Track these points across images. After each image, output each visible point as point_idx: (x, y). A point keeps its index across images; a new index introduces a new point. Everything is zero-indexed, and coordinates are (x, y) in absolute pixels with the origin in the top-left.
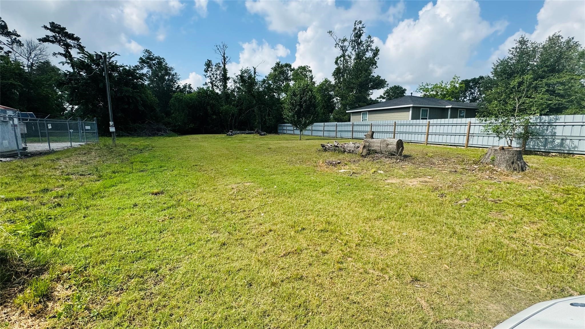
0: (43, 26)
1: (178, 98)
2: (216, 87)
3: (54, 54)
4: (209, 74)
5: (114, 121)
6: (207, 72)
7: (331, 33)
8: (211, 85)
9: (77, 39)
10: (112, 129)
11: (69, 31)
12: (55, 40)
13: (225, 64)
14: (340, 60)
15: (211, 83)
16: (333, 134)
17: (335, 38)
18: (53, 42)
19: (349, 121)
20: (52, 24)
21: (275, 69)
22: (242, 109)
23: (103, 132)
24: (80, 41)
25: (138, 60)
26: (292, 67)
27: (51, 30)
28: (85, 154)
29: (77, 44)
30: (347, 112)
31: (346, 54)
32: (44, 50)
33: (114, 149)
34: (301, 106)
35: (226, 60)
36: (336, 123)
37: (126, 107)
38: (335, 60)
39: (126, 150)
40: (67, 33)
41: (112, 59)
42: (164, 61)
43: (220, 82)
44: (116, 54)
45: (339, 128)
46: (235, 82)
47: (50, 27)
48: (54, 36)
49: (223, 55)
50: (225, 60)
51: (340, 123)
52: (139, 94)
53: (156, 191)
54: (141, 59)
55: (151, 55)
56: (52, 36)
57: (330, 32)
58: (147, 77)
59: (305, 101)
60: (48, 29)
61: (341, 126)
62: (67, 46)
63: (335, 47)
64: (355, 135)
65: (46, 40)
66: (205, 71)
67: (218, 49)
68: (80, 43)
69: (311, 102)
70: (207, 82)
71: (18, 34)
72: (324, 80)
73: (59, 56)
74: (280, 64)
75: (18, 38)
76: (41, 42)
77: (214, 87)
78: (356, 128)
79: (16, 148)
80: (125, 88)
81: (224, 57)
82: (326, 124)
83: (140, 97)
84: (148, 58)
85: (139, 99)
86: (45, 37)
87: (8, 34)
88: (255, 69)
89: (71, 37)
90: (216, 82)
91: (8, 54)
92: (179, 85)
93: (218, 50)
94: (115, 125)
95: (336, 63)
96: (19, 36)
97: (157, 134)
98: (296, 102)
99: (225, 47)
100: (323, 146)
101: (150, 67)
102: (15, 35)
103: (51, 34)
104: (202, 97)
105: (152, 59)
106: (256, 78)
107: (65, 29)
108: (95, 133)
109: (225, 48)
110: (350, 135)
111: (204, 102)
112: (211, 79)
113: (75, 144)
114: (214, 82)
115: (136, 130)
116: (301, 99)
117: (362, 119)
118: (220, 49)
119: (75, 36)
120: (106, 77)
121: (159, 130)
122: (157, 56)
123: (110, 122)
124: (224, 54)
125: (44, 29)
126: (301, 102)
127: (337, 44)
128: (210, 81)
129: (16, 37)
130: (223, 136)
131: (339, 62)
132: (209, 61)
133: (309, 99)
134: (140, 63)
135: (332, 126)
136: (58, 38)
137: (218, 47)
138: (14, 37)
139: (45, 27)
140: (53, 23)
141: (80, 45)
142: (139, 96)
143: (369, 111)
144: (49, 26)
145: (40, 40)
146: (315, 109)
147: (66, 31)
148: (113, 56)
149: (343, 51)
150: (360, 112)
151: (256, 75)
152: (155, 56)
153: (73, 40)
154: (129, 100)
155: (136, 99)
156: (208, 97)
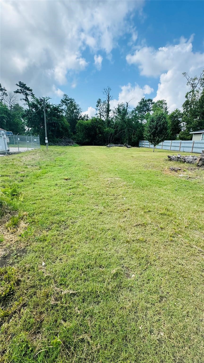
1: (81, 124)
2: (102, 116)
3: (21, 99)
4: (99, 108)
5: (48, 137)
6: (97, 107)
7: (185, 74)
9: (31, 90)
10: (47, 141)
11: (27, 86)
12: (21, 92)
13: (109, 101)
14: (190, 95)
15: (100, 114)
16: (178, 149)
17: (188, 77)
18: (20, 93)
19: (191, 139)
21: (141, 103)
22: (117, 130)
23: (42, 143)
24: (32, 91)
25: (60, 101)
26: (153, 102)
27: (20, 86)
28: (34, 154)
29: (31, 93)
30: (190, 133)
31: (195, 89)
32: (17, 98)
33: (47, 152)
34: (156, 128)
35: (110, 99)
36: (181, 141)
37: (54, 128)
38: (185, 95)
39: (52, 153)
40: (26, 87)
41: (48, 101)
42: (74, 101)
43: (105, 113)
44: (49, 98)
45: (183, 145)
46: (114, 113)
47: (19, 85)
48: (21, 90)
51: (184, 141)
52: (60, 121)
53: (66, 178)
54: (62, 100)
55: (67, 97)
56: (20, 90)
58: (65, 111)
59: (160, 126)
60: (18, 85)
61: (185, 143)
62: (27, 94)
63: (187, 85)
64: (194, 150)
65: (17, 92)
66: (96, 106)
67: (105, 91)
69: (164, 126)
70: (97, 113)
72: (175, 110)
73: (23, 100)
74: (145, 99)
75: (6, 92)
76: (15, 93)
78: (195, 145)
79: (5, 150)
80: (53, 118)
81: (108, 96)
82: (173, 141)
83: (61, 123)
84: (66, 99)
85: (60, 124)
86: (17, 90)
88: (127, 103)
89: (28, 89)
90: (103, 113)
91: (1, 100)
92: (81, 116)
94: (48, 139)
95: (186, 97)
96: (6, 90)
97: (69, 145)
98: (153, 126)
99: (109, 89)
100: (169, 157)
101: (66, 105)
103: (19, 88)
104: (94, 123)
106: (127, 110)
107: (25, 85)
108: (38, 143)
109: (109, 90)
110: (190, 150)
111: (95, 126)
112: (100, 111)
113: (30, 149)
114: (102, 113)
115: (58, 142)
116: (157, 123)
117: (201, 139)
118: (106, 91)
119: (30, 89)
120: (44, 112)
121: (69, 142)
122: (70, 98)
123: (46, 138)
124: (109, 95)
125: (16, 85)
126: (156, 126)
127: (189, 82)
129: (5, 91)
130: (105, 147)
131: (188, 96)
132: (99, 99)
133: (163, 124)
135: (178, 143)
136: (23, 90)
137: (106, 90)
138: (4, 91)
139: (17, 85)
140: (20, 82)
141: (32, 94)
142: (60, 122)
145: (15, 92)
146: (166, 131)
148: (48, 99)
149: (193, 87)
150: (201, 133)
151: (127, 108)
152: (69, 98)
153: (29, 91)
154: (55, 124)
155: (58, 124)
156: (97, 123)
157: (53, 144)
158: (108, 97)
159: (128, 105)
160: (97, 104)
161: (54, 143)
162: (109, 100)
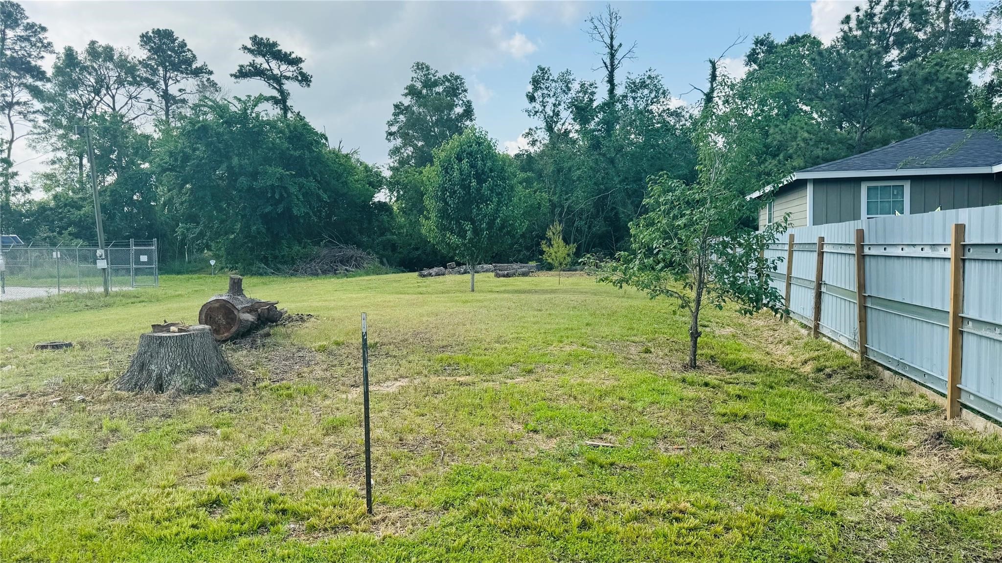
0: (241, 46)
9: (297, 61)
12: (253, 72)
13: (612, 67)
18: (250, 76)
20: (254, 39)
24: (301, 65)
27: (251, 51)
29: (297, 72)
35: (618, 56)
40: (280, 51)
42: (462, 84)
48: (252, 65)
49: (608, 41)
50: (612, 56)
55: (430, 74)
56: (250, 65)
60: (248, 50)
62: (277, 80)
65: (240, 74)
67: (596, 28)
68: (301, 68)
71: (210, 68)
81: (612, 46)
86: (240, 67)
87: (197, 72)
88: (713, 64)
89: (287, 58)
93: (595, 31)
99: (614, 17)
102: (206, 73)
103: (250, 60)
105: (436, 84)
107: (275, 44)
109: (614, 20)
118: (600, 27)
119: (293, 56)
122: (446, 74)
124: (612, 38)
125: (241, 52)
129: (208, 76)
132: (542, 69)
137: (597, 23)
138: (205, 76)
139: (245, 48)
140: (256, 37)
141: (302, 74)
144: (249, 46)
145: (233, 76)
147: (279, 48)
151: (715, 85)
152: (440, 75)
153: (290, 64)
157: (270, 271)
158: (608, 50)
159: (718, 73)
160: (530, 88)
161: (279, 266)
162: (616, 62)
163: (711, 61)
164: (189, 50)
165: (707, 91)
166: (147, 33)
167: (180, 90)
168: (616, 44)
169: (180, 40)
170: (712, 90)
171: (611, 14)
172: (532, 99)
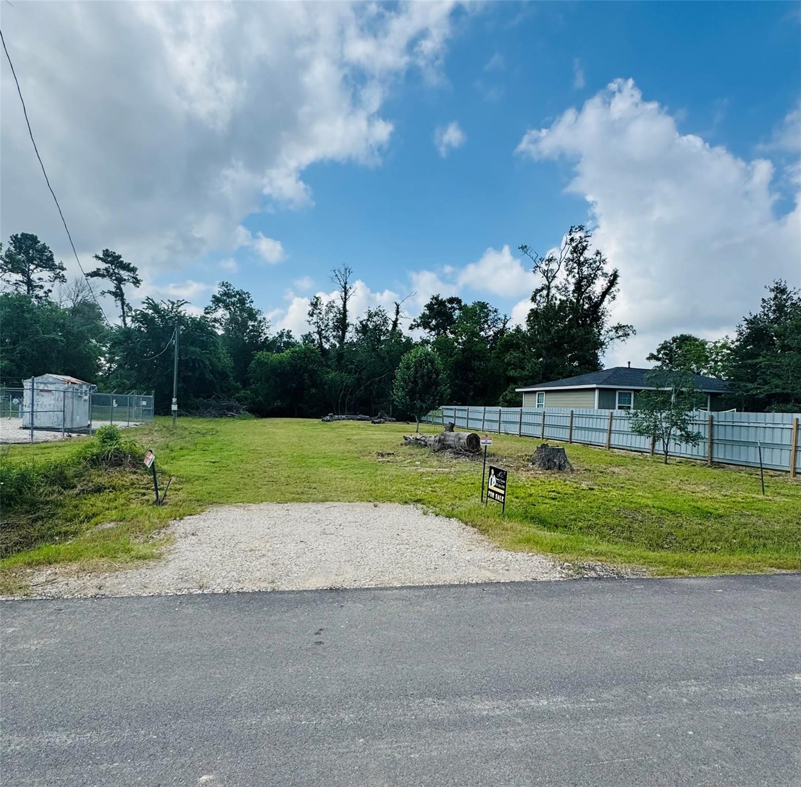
0: (95, 255)
1: (261, 362)
2: (325, 340)
3: (103, 293)
4: (315, 319)
5: (177, 397)
6: (312, 315)
7: (525, 249)
8: (318, 337)
9: (133, 270)
10: (174, 407)
11: (125, 260)
12: (106, 274)
13: (346, 299)
14: (540, 296)
15: (319, 333)
17: (534, 256)
18: (103, 276)
19: (520, 405)
20: (106, 253)
22: (361, 378)
23: (161, 409)
24: (137, 273)
25: (211, 299)
26: (463, 304)
27: (103, 260)
28: (147, 434)
29: (133, 277)
30: (517, 390)
31: (552, 284)
33: (175, 431)
35: (349, 294)
36: (500, 408)
37: (190, 374)
38: (531, 295)
39: (187, 433)
40: (122, 262)
42: (249, 297)
43: (334, 331)
44: (185, 302)
45: (504, 418)
46: (357, 331)
48: (106, 269)
49: (343, 284)
50: (346, 294)
51: (505, 409)
52: (208, 356)
54: (214, 297)
55: (229, 289)
56: (104, 269)
57: (523, 248)
58: (221, 324)
60: (100, 258)
61: (507, 413)
62: (120, 280)
63: (534, 271)
65: (96, 274)
66: (309, 314)
67: (337, 275)
70: (312, 332)
71: (64, 267)
72: (516, 327)
73: (108, 295)
75: (62, 272)
76: (90, 277)
77: (324, 340)
80: (192, 349)
81: (345, 288)
82: (488, 408)
83: (209, 360)
84: (225, 294)
85: (207, 362)
86: (96, 270)
87: (52, 268)
88: (398, 306)
89: (127, 267)
90: (327, 331)
91: (48, 293)
92: (268, 337)
93: (336, 278)
94: (178, 403)
95: (534, 299)
96: (63, 269)
97: (227, 415)
99: (348, 271)
100: (406, 438)
101: (227, 307)
102: (60, 269)
103: (103, 266)
104: (299, 359)
105: (231, 296)
106: (398, 322)
107: (120, 257)
108: (150, 410)
109: (348, 273)
110: (517, 429)
111: (301, 366)
112: (319, 327)
113: (132, 424)
114: (323, 332)
115: (198, 408)
117: (537, 404)
118: (339, 275)
119: (132, 266)
120: (176, 346)
121: (230, 409)
122: (239, 290)
123: (173, 399)
124: (346, 283)
125: (95, 259)
127: (538, 266)
128: (316, 330)
129: (60, 270)
130: (316, 421)
131: (538, 298)
132: (317, 298)
134: (213, 302)
135: (495, 412)
136: (111, 271)
137: (337, 273)
138: (58, 271)
139: (97, 257)
140: (107, 250)
141: (136, 278)
142: (208, 358)
143: (547, 391)
144: (101, 256)
145: (88, 275)
146: (436, 389)
147: (121, 259)
149: (548, 278)
150: (535, 392)
151: (398, 317)
152: (236, 290)
153: (128, 271)
154: (194, 364)
155: (203, 362)
156: (306, 359)
158: (343, 290)
159: (400, 310)
160: (310, 308)
162: (347, 297)
163: (396, 303)
164: (50, 252)
165: (394, 320)
166: (17, 235)
167: (40, 279)
168: (348, 287)
169: (42, 243)
170: (397, 319)
171: (346, 269)
172: (311, 315)
